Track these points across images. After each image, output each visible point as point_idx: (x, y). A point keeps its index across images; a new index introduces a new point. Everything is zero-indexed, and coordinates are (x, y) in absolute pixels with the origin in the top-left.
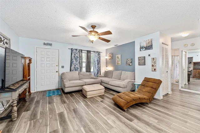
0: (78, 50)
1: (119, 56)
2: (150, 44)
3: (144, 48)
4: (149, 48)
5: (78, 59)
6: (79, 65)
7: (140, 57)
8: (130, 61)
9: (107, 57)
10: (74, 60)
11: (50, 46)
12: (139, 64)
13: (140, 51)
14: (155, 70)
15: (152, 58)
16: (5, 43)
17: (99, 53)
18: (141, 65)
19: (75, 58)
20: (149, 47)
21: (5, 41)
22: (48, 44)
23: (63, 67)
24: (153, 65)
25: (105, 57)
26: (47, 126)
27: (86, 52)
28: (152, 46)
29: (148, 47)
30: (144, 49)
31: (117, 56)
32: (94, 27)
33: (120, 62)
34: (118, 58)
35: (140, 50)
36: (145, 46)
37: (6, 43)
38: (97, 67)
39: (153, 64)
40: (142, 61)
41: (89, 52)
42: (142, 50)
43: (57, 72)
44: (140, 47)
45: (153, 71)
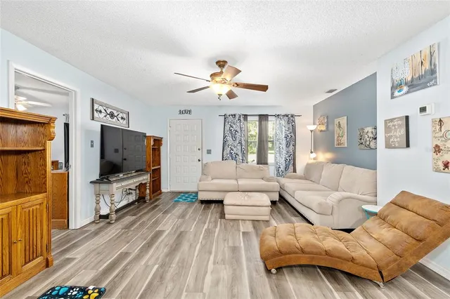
0: (237, 117)
1: (343, 121)
2: (427, 66)
3: (406, 84)
4: (422, 81)
5: (238, 135)
6: (239, 148)
7: (392, 120)
8: (371, 135)
9: (313, 127)
10: (229, 138)
11: (188, 115)
12: (388, 146)
13: (393, 97)
14: (446, 165)
15: (434, 121)
16: (120, 119)
17: (290, 119)
18: (395, 148)
19: (231, 133)
20: (424, 79)
21: (121, 115)
22: (185, 111)
23: (209, 152)
24: (437, 146)
25: (307, 127)
26: (128, 242)
27: (257, 118)
28: (433, 72)
29: (420, 78)
30: (405, 89)
31: (336, 121)
32: (222, 63)
33: (344, 140)
34: (339, 126)
35: (392, 94)
36: (409, 79)
37: (122, 118)
38: (284, 152)
39: (439, 143)
40: (398, 134)
41: (263, 118)
42: (396, 93)
43: (199, 160)
44: (390, 85)
45: (437, 170)
